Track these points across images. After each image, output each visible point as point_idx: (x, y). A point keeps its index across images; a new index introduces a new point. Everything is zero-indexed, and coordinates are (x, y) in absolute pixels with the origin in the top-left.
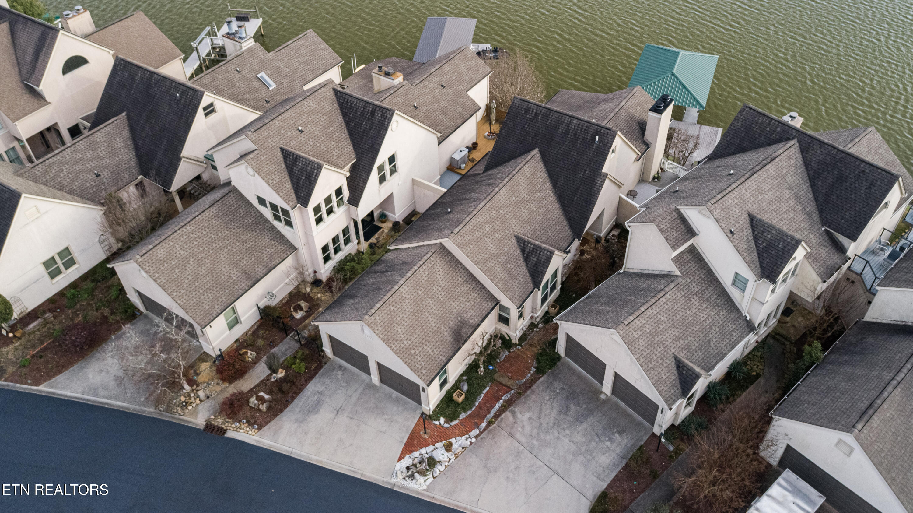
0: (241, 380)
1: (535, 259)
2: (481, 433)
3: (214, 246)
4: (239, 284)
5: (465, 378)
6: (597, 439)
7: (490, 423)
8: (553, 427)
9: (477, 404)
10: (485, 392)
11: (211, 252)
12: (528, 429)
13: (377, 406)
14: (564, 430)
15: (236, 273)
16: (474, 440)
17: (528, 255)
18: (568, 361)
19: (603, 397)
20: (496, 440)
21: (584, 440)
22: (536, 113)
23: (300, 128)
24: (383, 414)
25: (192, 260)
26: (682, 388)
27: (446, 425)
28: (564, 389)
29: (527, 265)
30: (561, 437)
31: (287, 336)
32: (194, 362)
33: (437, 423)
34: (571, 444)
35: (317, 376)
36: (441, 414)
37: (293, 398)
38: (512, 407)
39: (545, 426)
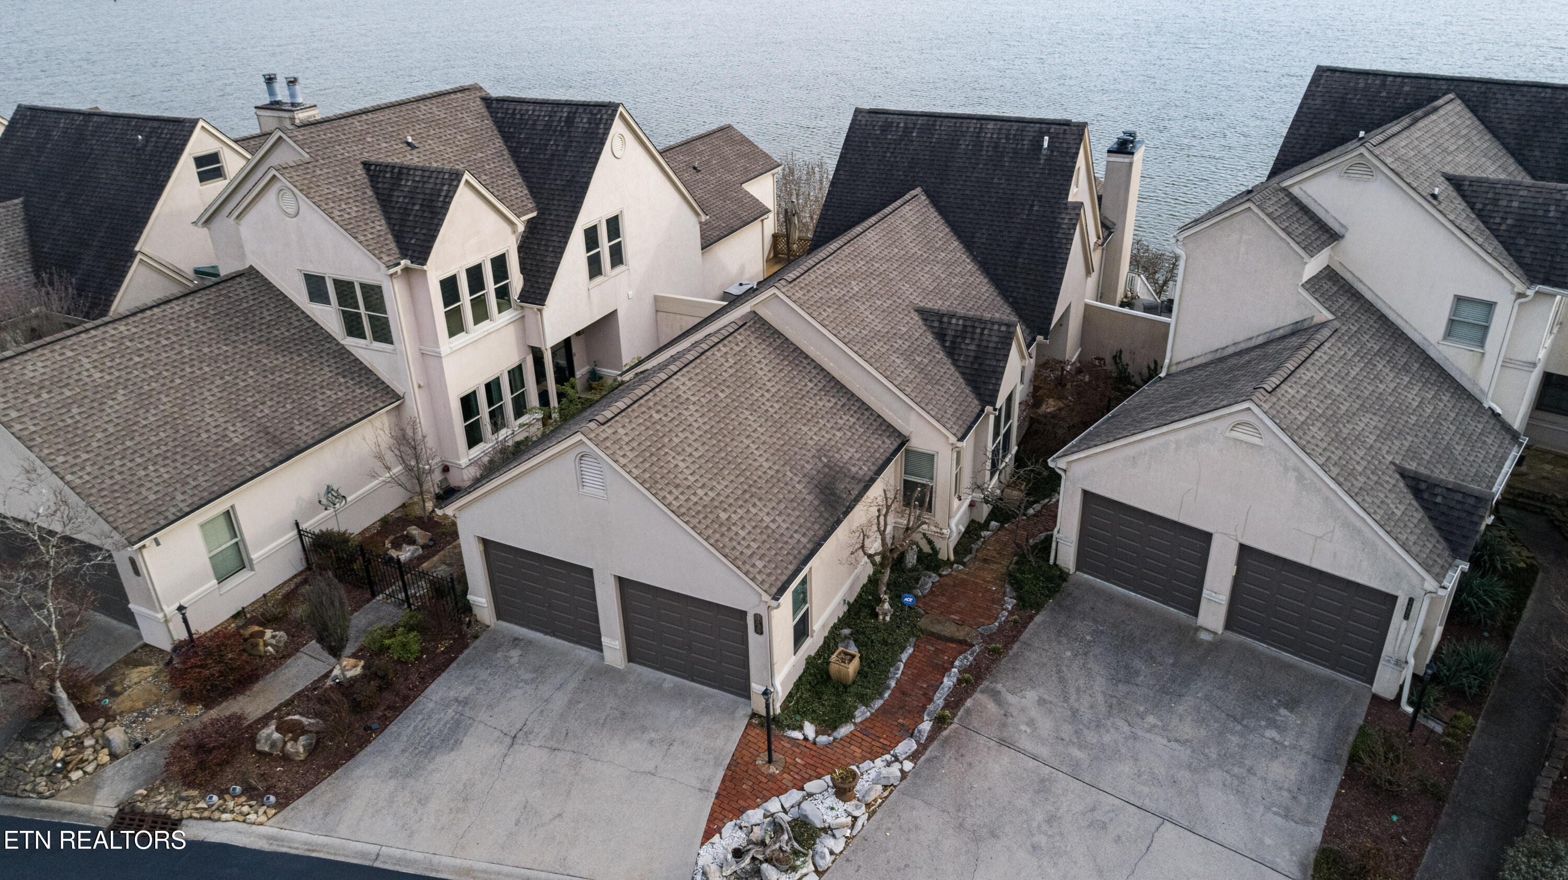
0: (240, 698)
1: (973, 347)
2: (922, 748)
3: (188, 370)
4: (247, 455)
5: (847, 631)
6: (1239, 728)
7: (940, 722)
8: (1109, 715)
9: (893, 684)
10: (905, 657)
11: (178, 381)
12: (1046, 725)
13: (624, 714)
14: (1142, 717)
15: (241, 430)
16: (908, 766)
17: (953, 342)
18: (1087, 580)
19: (1204, 636)
20: (968, 759)
21: (1203, 732)
22: (906, 128)
23: (410, 139)
24: (644, 729)
25: (122, 392)
26: (1446, 539)
27: (823, 739)
28: (1102, 632)
29: (955, 362)
30: (1140, 733)
31: (374, 595)
32: (112, 670)
33: (797, 735)
34: (1175, 745)
35: (454, 665)
36: (804, 715)
37: (385, 722)
38: (986, 683)
39: (1087, 715)
